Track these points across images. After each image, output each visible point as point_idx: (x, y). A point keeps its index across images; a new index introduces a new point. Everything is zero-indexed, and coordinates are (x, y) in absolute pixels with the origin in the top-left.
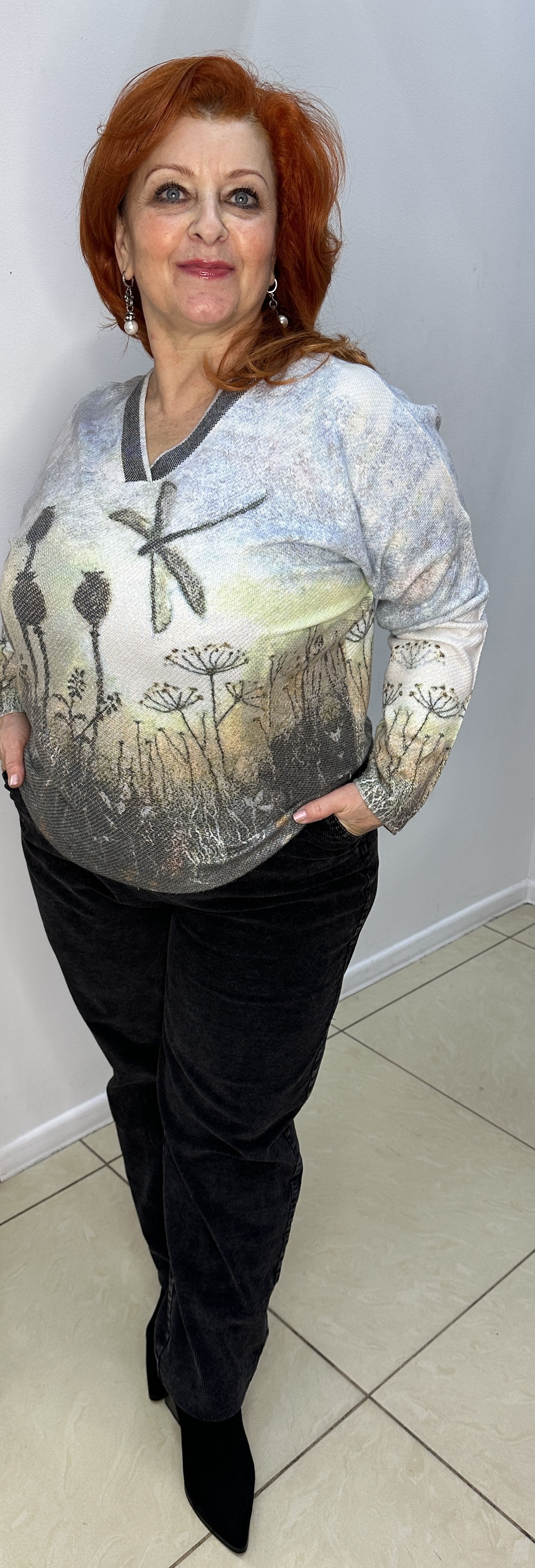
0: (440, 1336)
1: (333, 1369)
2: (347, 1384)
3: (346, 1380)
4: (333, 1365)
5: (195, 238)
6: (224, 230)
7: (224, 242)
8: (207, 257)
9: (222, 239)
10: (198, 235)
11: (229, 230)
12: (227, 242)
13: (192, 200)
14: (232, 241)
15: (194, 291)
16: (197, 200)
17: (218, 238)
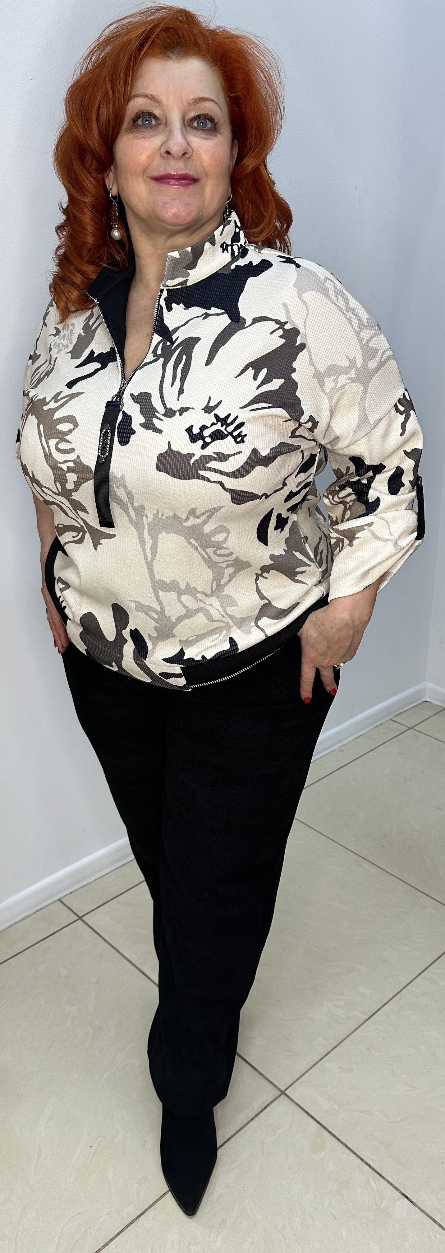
0: (342, 1043)
3: (266, 1081)
5: (165, 155)
6: (189, 148)
7: (189, 158)
8: (176, 170)
9: (187, 156)
10: (168, 153)
11: (193, 148)
12: (192, 158)
13: (162, 125)
14: (196, 158)
15: (167, 198)
16: (166, 124)
17: (184, 154)
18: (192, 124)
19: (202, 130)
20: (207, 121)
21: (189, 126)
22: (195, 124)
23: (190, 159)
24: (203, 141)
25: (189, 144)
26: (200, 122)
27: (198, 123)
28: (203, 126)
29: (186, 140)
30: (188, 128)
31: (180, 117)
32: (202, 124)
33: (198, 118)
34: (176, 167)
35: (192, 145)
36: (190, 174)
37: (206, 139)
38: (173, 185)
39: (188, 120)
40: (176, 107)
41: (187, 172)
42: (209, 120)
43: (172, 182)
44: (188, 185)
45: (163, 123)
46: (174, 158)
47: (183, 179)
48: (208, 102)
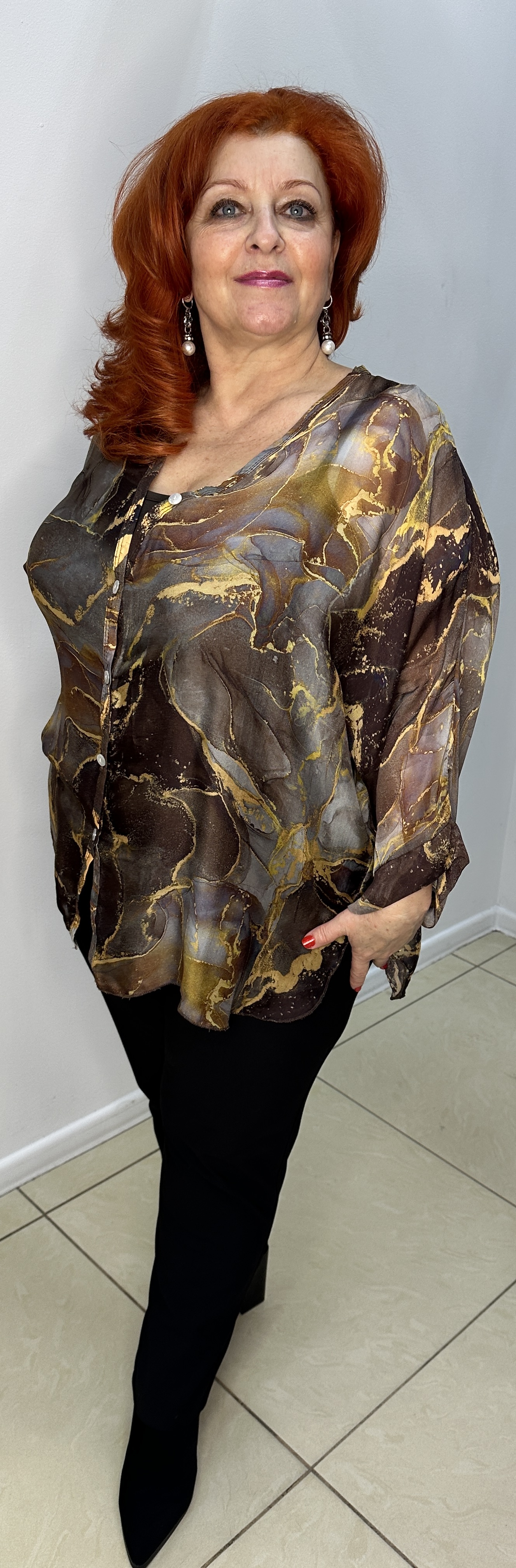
0: (390, 1400)
1: (275, 1439)
2: (289, 1456)
3: (289, 1451)
4: (275, 1435)
5: (252, 250)
6: (281, 240)
7: (281, 252)
9: (279, 249)
10: (255, 247)
11: (287, 242)
13: (247, 213)
14: (289, 252)
15: (252, 302)
16: (252, 213)
17: (275, 247)
19: (297, 219)
20: (303, 208)
21: (280, 214)
23: (282, 254)
24: (297, 232)
25: (280, 236)
26: (294, 210)
27: (291, 211)
28: (299, 214)
29: (278, 232)
30: (280, 216)
31: (270, 203)
35: (285, 238)
36: (282, 272)
39: (279, 207)
40: (265, 192)
42: (305, 207)
45: (249, 215)
46: (262, 252)
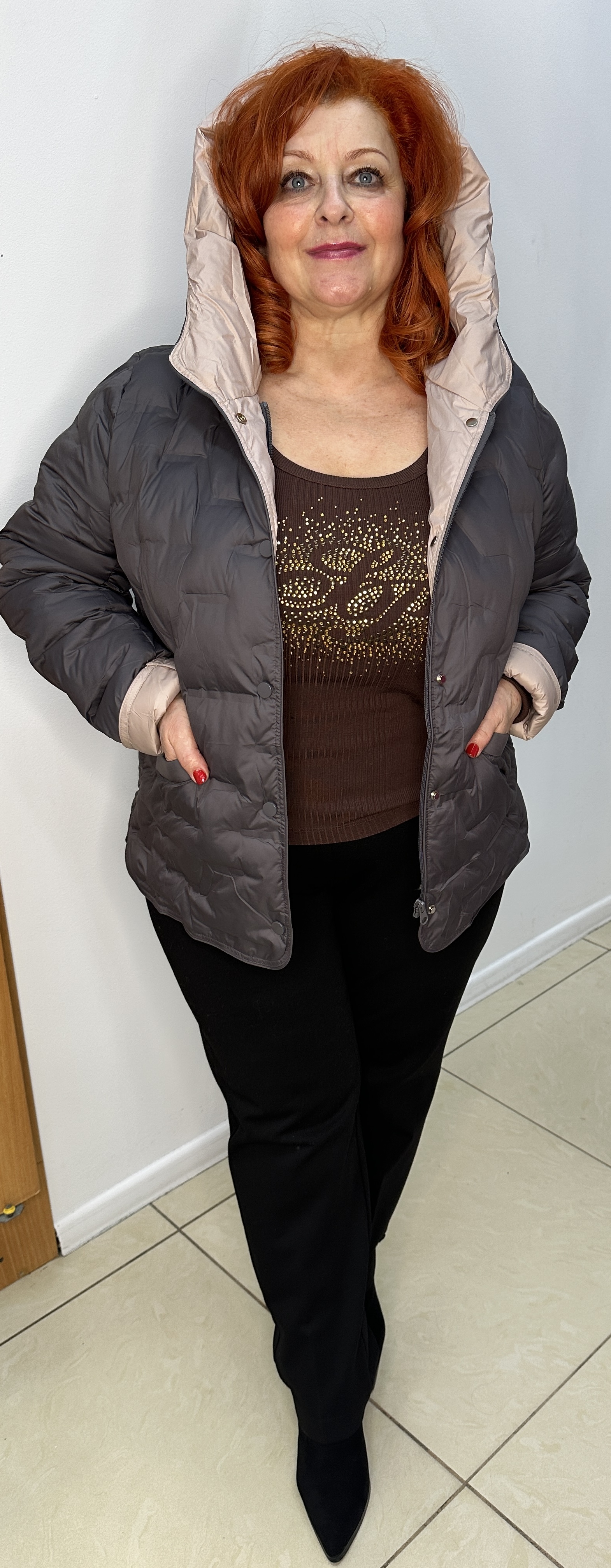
0: (543, 1408)
1: (427, 1453)
2: (443, 1471)
3: (441, 1466)
6: (349, 210)
8: (335, 239)
11: (355, 211)
12: (354, 222)
13: (316, 185)
14: (359, 221)
15: (326, 275)
16: (321, 184)
18: (353, 180)
22: (357, 180)
24: (367, 200)
26: (363, 177)
27: (360, 179)
28: (367, 181)
29: (346, 201)
30: (349, 185)
31: (338, 172)
32: (365, 179)
33: (359, 172)
34: (337, 235)
36: (353, 242)
37: (370, 197)
38: (333, 257)
39: (347, 176)
41: (349, 240)
43: (331, 253)
44: (350, 255)
45: (317, 183)
47: (343, 249)
48: (369, 153)
